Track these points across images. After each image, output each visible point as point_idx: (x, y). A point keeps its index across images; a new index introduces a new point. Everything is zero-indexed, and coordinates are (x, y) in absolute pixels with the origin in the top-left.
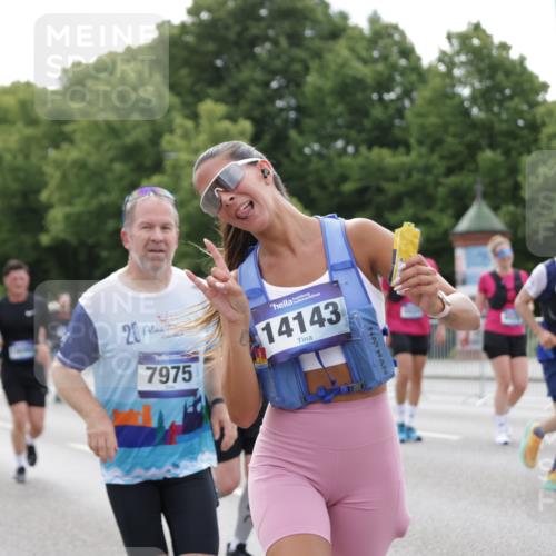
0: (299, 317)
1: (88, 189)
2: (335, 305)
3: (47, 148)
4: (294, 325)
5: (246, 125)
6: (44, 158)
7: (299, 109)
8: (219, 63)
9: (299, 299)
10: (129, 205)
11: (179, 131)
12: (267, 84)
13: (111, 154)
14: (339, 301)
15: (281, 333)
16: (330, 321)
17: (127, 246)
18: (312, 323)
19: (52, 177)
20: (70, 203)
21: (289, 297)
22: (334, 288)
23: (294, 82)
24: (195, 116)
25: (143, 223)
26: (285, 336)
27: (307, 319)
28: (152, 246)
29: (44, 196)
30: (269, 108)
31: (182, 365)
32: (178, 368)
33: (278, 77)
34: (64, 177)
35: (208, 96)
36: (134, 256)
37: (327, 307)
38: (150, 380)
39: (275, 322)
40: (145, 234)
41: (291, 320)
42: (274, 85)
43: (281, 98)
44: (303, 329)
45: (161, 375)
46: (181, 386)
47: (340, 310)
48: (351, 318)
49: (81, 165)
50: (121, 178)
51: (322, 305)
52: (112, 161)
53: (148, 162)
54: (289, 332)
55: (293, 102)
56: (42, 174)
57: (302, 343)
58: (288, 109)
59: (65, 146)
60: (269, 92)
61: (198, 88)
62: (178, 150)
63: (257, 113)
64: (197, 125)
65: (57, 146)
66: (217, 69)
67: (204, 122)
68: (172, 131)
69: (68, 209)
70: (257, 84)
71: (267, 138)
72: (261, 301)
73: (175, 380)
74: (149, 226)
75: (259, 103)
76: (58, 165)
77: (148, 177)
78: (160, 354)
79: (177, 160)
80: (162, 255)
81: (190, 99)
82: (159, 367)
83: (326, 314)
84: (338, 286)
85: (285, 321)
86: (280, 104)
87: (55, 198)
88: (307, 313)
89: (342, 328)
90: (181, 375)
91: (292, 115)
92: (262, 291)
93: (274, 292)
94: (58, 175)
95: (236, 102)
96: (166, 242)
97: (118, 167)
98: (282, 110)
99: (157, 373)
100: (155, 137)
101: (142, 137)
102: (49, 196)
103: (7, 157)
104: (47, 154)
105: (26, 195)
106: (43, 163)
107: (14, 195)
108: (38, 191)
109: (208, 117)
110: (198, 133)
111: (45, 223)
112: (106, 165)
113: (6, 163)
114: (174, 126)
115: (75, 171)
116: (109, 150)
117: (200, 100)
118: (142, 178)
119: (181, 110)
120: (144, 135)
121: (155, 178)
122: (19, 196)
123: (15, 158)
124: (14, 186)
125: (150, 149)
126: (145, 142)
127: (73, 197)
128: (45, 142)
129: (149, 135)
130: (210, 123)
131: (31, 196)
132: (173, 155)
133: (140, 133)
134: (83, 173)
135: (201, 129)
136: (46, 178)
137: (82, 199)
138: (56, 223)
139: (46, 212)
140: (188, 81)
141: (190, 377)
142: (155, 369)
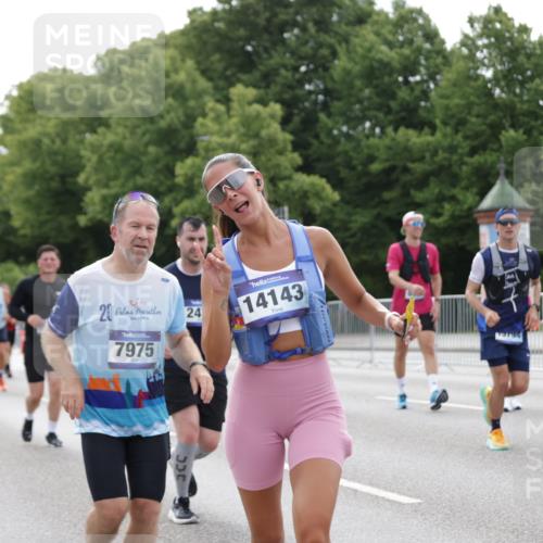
0: (272, 293)
1: (124, 171)
2: (299, 286)
3: (84, 132)
4: (269, 299)
5: (277, 108)
6: (82, 141)
7: (326, 92)
8: (249, 48)
9: (273, 280)
10: (121, 206)
11: (211, 115)
12: (296, 69)
13: (147, 138)
14: (303, 284)
15: (258, 305)
16: (296, 297)
17: (115, 239)
18: (283, 298)
19: (89, 160)
20: (106, 186)
21: (264, 278)
22: (299, 274)
23: (321, 66)
24: (226, 101)
25: (132, 223)
26: (261, 307)
27: (278, 296)
28: (138, 242)
29: (81, 179)
30: (299, 92)
31: (145, 342)
32: (142, 345)
33: (306, 62)
34: (101, 160)
35: (239, 81)
36: (120, 247)
37: (294, 287)
38: (119, 354)
39: (254, 297)
40: (133, 232)
41: (266, 296)
42: (303, 69)
43: (310, 83)
44: (275, 303)
45: (128, 350)
46: (144, 360)
47: (303, 290)
48: (310, 297)
49: (117, 148)
50: (157, 161)
51: (290, 285)
52: (147, 145)
53: (182, 145)
54: (265, 304)
55: (322, 86)
56: (80, 157)
57: (275, 313)
58: (316, 93)
59: (101, 130)
60: (297, 76)
61: (229, 73)
62: (212, 134)
63: (287, 96)
64: (229, 109)
65: (94, 131)
66: (248, 52)
67: (235, 105)
68: (204, 115)
69: (105, 191)
70: (285, 67)
71: (296, 119)
72: (242, 280)
73: (139, 355)
74: (137, 226)
75: (291, 87)
76: (94, 148)
77: (182, 161)
78: (127, 332)
79: (209, 142)
80: (144, 250)
81: (222, 83)
82: (126, 343)
83: (294, 293)
84: (302, 274)
85: (261, 296)
86: (307, 87)
87: (91, 182)
88: (279, 291)
89: (303, 304)
90: (144, 351)
91: (321, 97)
92: (243, 273)
93: (252, 274)
94: (94, 158)
95: (268, 87)
96: (149, 240)
97: (152, 149)
98: (310, 92)
99: (124, 348)
100: (189, 121)
101: (176, 121)
102: (87, 180)
103: (46, 141)
104: (84, 138)
105: (63, 178)
106: (81, 147)
107: (52, 178)
108: (76, 174)
109: (239, 101)
110: (230, 117)
111: (83, 204)
112: (142, 149)
113: (44, 147)
114: (207, 110)
115: (112, 154)
116: (144, 134)
117: (232, 84)
118: (175, 160)
119: (213, 96)
120: (178, 118)
121: (189, 161)
122: (57, 179)
123: (53, 142)
124: (53, 170)
125: (184, 133)
126: (179, 126)
127: (110, 179)
128: (83, 127)
129: (182, 118)
130: (241, 106)
131: (70, 180)
132: (206, 138)
133: (174, 118)
134: (119, 156)
135: (232, 113)
136: (84, 161)
137: (119, 182)
138: (94, 204)
139: (84, 194)
140: (220, 66)
141: (152, 353)
142: (122, 344)
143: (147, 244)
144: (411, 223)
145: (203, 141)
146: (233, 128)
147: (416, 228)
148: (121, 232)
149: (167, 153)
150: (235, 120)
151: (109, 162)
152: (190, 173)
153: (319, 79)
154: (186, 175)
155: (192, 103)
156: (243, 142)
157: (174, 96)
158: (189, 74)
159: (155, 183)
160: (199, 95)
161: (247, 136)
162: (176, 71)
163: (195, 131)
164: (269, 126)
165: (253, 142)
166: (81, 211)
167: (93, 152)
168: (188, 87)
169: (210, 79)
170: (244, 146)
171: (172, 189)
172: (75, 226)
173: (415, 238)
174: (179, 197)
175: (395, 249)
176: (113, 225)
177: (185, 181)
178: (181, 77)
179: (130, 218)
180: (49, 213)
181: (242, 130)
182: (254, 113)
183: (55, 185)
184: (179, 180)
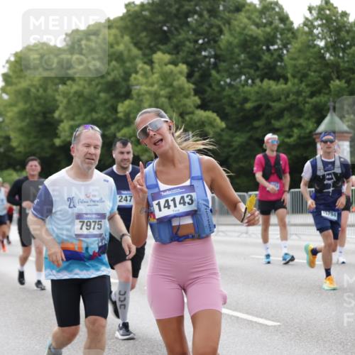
1: (84, 109)
2: (191, 196)
3: (57, 84)
5: (183, 67)
6: (57, 90)
7: (216, 57)
8: (165, 28)
10: (78, 133)
11: (141, 72)
12: (196, 42)
13: (99, 88)
14: (194, 194)
16: (189, 203)
17: (73, 155)
19: (62, 102)
20: (73, 119)
22: (191, 188)
23: (213, 40)
24: (151, 63)
25: (85, 144)
28: (88, 156)
29: (56, 115)
30: (198, 56)
31: (97, 220)
32: (95, 222)
33: (202, 37)
34: (69, 102)
35: (159, 49)
36: (77, 159)
38: (81, 229)
40: (85, 150)
42: (201, 41)
43: (205, 50)
45: (87, 225)
46: (96, 232)
47: (193, 198)
48: (198, 203)
49: (79, 94)
50: (106, 102)
52: (99, 92)
53: (122, 92)
55: (213, 53)
56: (56, 100)
58: (210, 57)
59: (69, 82)
60: (197, 46)
61: (152, 44)
62: (142, 85)
63: (190, 60)
64: (152, 69)
65: (64, 84)
66: (165, 31)
67: (156, 65)
68: (136, 72)
69: (72, 123)
70: (188, 40)
71: (197, 74)
72: (156, 190)
73: (94, 229)
74: (88, 146)
75: (192, 53)
76: (65, 95)
77: (122, 102)
78: (86, 214)
79: (140, 90)
80: (92, 161)
81: (147, 51)
82: (86, 221)
83: (187, 200)
84: (194, 188)
86: (204, 53)
87: (63, 117)
89: (193, 207)
90: (97, 226)
91: (212, 60)
92: (157, 186)
93: (163, 186)
94: (65, 101)
95: (178, 53)
97: (102, 95)
98: (205, 57)
99: (85, 224)
100: (127, 76)
101: (118, 76)
102: (60, 115)
103: (33, 90)
104: (58, 88)
105: (44, 114)
106: (56, 94)
107: (37, 114)
108: (53, 111)
109: (159, 63)
110: (153, 73)
111: (58, 131)
112: (96, 94)
113: (32, 95)
114: (138, 69)
115: (76, 98)
116: (97, 85)
117: (154, 52)
118: (118, 102)
119: (142, 59)
120: (119, 74)
121: (127, 102)
122: (41, 115)
123: (38, 91)
124: (38, 109)
125: (124, 84)
126: (120, 80)
127: (75, 115)
128: (57, 81)
129: (122, 75)
130: (160, 66)
131: (48, 115)
132: (138, 87)
133: (116, 74)
134: (81, 100)
135: (155, 71)
136: (58, 103)
137: (81, 117)
138: (65, 131)
139: (58, 125)
140: (146, 40)
141: (101, 227)
142: (83, 222)
143: (94, 157)
144: (270, 141)
145: (135, 89)
146: (155, 80)
147: (273, 145)
148: (77, 150)
149: (113, 97)
150: (156, 75)
151: (74, 104)
152: (127, 110)
153: (211, 48)
154: (125, 111)
155: (128, 64)
156: (161, 90)
157: (116, 60)
158: (126, 46)
159: (105, 117)
160: (133, 59)
161: (164, 86)
162: (118, 43)
163: (130, 83)
164: (178, 79)
165: (168, 90)
166: (56, 136)
167: (64, 97)
168: (126, 53)
169: (140, 49)
170: (162, 93)
171: (116, 120)
172: (53, 146)
173: (273, 151)
174: (121, 126)
175: (259, 158)
176: (72, 146)
177: (125, 116)
178: (121, 47)
179: (83, 140)
180: (35, 137)
181: (161, 82)
182: (169, 71)
183: (39, 119)
184: (120, 115)
